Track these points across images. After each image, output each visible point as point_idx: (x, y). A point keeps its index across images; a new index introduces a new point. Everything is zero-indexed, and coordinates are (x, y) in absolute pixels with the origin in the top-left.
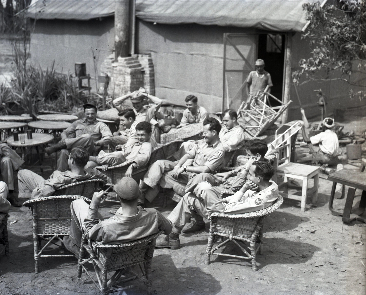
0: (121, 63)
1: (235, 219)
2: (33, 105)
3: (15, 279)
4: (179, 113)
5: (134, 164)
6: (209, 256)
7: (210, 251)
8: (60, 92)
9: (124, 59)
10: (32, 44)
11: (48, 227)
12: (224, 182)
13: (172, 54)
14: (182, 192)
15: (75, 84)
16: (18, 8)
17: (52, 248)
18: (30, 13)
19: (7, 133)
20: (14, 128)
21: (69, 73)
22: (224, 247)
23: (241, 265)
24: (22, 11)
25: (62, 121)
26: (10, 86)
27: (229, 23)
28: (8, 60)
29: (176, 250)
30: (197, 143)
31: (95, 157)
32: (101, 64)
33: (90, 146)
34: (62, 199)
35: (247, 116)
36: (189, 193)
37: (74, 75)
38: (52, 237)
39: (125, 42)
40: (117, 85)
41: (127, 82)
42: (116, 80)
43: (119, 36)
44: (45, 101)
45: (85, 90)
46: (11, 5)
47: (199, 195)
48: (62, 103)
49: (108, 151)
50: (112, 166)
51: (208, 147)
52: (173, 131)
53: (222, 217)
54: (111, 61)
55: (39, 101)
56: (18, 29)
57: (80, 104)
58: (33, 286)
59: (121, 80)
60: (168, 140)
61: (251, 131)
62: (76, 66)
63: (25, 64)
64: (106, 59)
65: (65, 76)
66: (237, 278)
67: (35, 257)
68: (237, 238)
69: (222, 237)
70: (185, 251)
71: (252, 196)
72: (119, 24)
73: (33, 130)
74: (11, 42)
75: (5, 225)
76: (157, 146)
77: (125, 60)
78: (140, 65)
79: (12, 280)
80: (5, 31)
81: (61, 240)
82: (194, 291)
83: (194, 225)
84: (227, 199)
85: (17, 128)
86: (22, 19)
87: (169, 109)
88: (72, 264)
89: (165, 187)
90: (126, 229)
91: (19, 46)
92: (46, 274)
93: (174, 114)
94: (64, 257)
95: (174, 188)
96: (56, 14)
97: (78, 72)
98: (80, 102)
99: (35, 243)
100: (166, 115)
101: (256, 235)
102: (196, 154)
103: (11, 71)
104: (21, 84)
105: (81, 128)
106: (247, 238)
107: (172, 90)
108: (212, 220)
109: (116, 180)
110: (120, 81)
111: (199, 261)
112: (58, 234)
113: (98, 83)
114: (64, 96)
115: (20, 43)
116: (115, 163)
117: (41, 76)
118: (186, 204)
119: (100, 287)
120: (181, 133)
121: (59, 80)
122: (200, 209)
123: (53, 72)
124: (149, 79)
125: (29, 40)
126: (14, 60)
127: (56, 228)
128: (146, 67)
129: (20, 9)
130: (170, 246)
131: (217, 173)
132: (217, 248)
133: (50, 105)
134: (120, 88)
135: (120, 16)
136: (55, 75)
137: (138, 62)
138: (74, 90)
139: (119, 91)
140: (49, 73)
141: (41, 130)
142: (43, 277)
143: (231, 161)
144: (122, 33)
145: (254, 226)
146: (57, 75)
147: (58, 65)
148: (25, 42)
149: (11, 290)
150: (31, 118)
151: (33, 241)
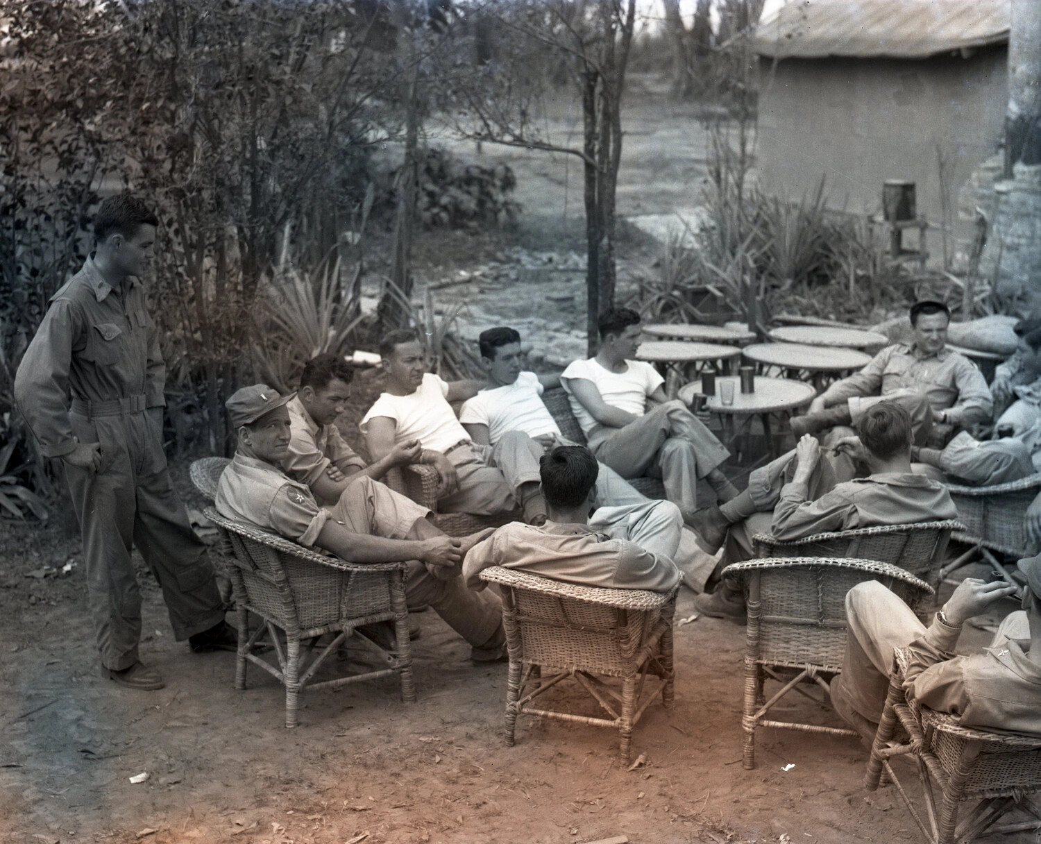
0: (1023, 181)
2: (758, 298)
3: (685, 774)
8: (836, 263)
9: (1032, 168)
10: (764, 127)
11: (788, 643)
15: (881, 242)
18: (760, 40)
19: (683, 373)
20: (705, 361)
21: (865, 211)
24: (739, 35)
25: (841, 346)
26: (697, 246)
28: (692, 173)
31: (938, 452)
32: (961, 183)
33: (920, 422)
34: (834, 567)
37: (880, 218)
38: (798, 674)
39: (1038, 118)
40: (1010, 248)
42: (1006, 234)
43: (1020, 103)
44: (794, 288)
45: (911, 260)
48: (840, 295)
50: (983, 486)
54: (991, 175)
55: (775, 287)
56: (726, 86)
57: (892, 300)
58: (737, 802)
59: (1020, 233)
62: (888, 191)
63: (739, 185)
64: (978, 169)
65: (852, 220)
67: (746, 724)
72: (1020, 65)
73: (757, 367)
74: (705, 124)
75: (667, 624)
77: (1037, 173)
79: (677, 777)
80: (688, 94)
81: (824, 685)
85: (713, 362)
86: (739, 60)
91: (728, 134)
92: (774, 775)
94: (830, 733)
96: (835, 41)
97: (892, 209)
98: (895, 295)
99: (750, 684)
103: (701, 204)
104: (728, 240)
105: (898, 371)
109: (994, 530)
110: (1019, 237)
112: (816, 668)
113: (949, 240)
114: (847, 277)
115: (728, 127)
116: (1001, 469)
117: (783, 218)
119: (932, 836)
121: (835, 230)
123: (819, 208)
125: (754, 116)
126: (710, 174)
127: (812, 650)
133: (805, 301)
134: (1017, 256)
135: (1026, 40)
136: (825, 215)
138: (878, 261)
139: (1014, 264)
140: (807, 211)
141: (778, 370)
142: (766, 781)
144: (1028, 92)
146: (830, 216)
147: (835, 186)
148: (743, 123)
149: (677, 804)
150: (753, 334)
151: (742, 679)
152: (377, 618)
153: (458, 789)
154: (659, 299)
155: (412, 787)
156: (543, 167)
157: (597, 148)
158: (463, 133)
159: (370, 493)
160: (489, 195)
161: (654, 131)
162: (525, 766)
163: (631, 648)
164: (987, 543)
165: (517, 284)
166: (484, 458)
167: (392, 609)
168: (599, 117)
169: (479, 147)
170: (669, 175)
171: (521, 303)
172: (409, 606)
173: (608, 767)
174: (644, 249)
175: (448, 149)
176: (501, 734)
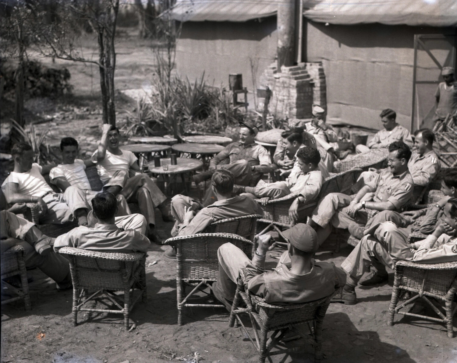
0: (285, 73)
1: (426, 271)
2: (178, 124)
3: (153, 331)
4: (357, 135)
5: (300, 198)
6: (393, 316)
7: (394, 308)
8: (210, 109)
9: (288, 68)
10: (178, 51)
11: (194, 270)
12: (413, 223)
13: (349, 62)
14: (360, 234)
15: (229, 99)
16: (162, 9)
17: (199, 296)
18: (175, 14)
19: (146, 157)
20: (155, 152)
21: (222, 86)
22: (412, 305)
23: (433, 329)
24: (166, 12)
25: (213, 143)
26: (151, 102)
27: (420, 21)
28: (148, 71)
29: (351, 306)
30: (379, 173)
31: (252, 188)
32: (261, 74)
33: (247, 174)
34: (212, 237)
35: (442, 139)
36: (369, 235)
37: (228, 89)
38: (199, 283)
39: (290, 48)
40: (280, 101)
41: (292, 96)
42: (279, 95)
43: (282, 41)
44: (193, 119)
45: (241, 106)
46: (152, 5)
47: (382, 237)
48: (213, 122)
49: (269, 181)
50: (273, 199)
51: (392, 178)
52: (349, 158)
53: (410, 267)
54: (272, 71)
55: (185, 119)
56: (161, 33)
57: (234, 124)
58: (176, 340)
59: (284, 94)
60: (342, 168)
61: (447, 159)
62: (231, 77)
63: (169, 76)
64: (267, 68)
65: (217, 90)
66: (428, 346)
67: (178, 306)
68: (429, 294)
69: (410, 293)
70: (363, 308)
71: (448, 242)
72: (282, 26)
73: (178, 154)
74: (153, 50)
75: (143, 266)
76: (329, 176)
77: (290, 70)
78: (308, 76)
79: (150, 332)
80: (146, 37)
81: (210, 286)
82: (373, 359)
83: (374, 276)
84: (417, 244)
85: (159, 152)
86: (166, 22)
87: (344, 130)
88: (222, 316)
89: (339, 226)
90: (294, 289)
91: (163, 54)
92: (191, 327)
93: (351, 137)
94: (213, 307)
95: (349, 229)
96: (207, 15)
97: (232, 85)
98: (235, 121)
99: (179, 289)
100: (341, 138)
101: (453, 292)
102: (377, 186)
103: (152, 84)
104: (164, 100)
105: (235, 152)
106: (442, 295)
107: (348, 107)
108: (397, 270)
109: (278, 217)
110: (284, 96)
111: (380, 321)
112: (206, 280)
113: (256, 98)
114: (215, 114)
115: (163, 51)
116: (278, 195)
117: (188, 90)
118: (365, 249)
119: (257, 346)
120: (359, 160)
121: (210, 95)
122: (381, 256)
123: (202, 86)
124: (319, 93)
125: (174, 46)
126: (156, 71)
127: (204, 273)
128: (316, 79)
129: (164, 9)
130: (343, 301)
131: (404, 211)
132: (403, 305)
133: (198, 125)
134: (283, 104)
135: (284, 15)
136: (205, 88)
137: (306, 72)
138: (227, 107)
139: (282, 107)
140: (198, 86)
141: (187, 154)
142: (188, 330)
143: (421, 196)
144: (286, 37)
145: (451, 280)
146: (207, 89)
147: (209, 76)
148: (169, 49)
149: (150, 344)
150: (176, 140)
151: (176, 287)
152: (12, 274)
153: (52, 348)
154: (136, 126)
155: (31, 349)
156: (83, 69)
157: (105, 61)
158: (44, 54)
159: (7, 218)
160: (59, 82)
161: (132, 53)
162: (82, 334)
163: (127, 278)
164: (275, 222)
165: (73, 121)
166: (59, 199)
167: (19, 269)
168: (105, 47)
169: (54, 60)
170: (139, 72)
171: (75, 129)
172: (27, 267)
173: (120, 331)
174: (129, 104)
175: (39, 61)
176: (71, 321)
